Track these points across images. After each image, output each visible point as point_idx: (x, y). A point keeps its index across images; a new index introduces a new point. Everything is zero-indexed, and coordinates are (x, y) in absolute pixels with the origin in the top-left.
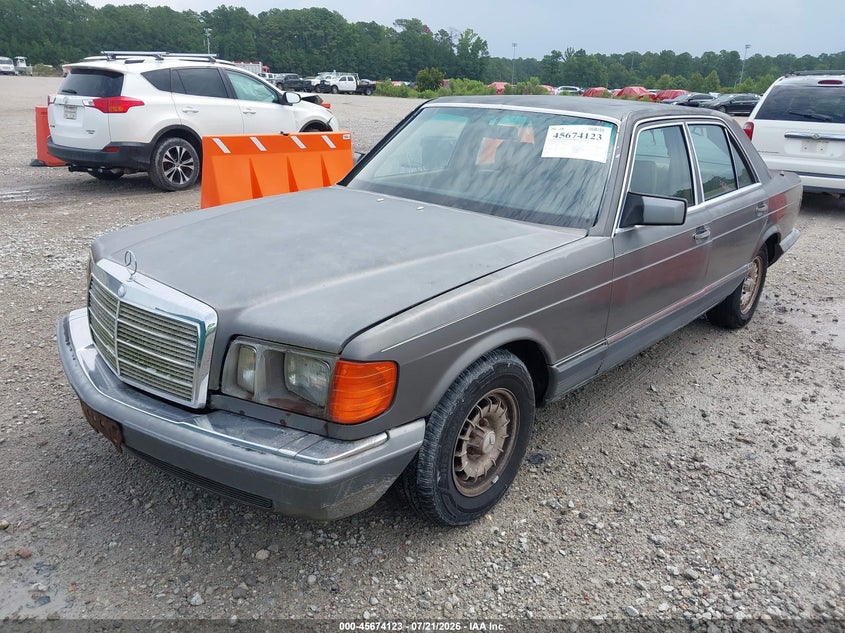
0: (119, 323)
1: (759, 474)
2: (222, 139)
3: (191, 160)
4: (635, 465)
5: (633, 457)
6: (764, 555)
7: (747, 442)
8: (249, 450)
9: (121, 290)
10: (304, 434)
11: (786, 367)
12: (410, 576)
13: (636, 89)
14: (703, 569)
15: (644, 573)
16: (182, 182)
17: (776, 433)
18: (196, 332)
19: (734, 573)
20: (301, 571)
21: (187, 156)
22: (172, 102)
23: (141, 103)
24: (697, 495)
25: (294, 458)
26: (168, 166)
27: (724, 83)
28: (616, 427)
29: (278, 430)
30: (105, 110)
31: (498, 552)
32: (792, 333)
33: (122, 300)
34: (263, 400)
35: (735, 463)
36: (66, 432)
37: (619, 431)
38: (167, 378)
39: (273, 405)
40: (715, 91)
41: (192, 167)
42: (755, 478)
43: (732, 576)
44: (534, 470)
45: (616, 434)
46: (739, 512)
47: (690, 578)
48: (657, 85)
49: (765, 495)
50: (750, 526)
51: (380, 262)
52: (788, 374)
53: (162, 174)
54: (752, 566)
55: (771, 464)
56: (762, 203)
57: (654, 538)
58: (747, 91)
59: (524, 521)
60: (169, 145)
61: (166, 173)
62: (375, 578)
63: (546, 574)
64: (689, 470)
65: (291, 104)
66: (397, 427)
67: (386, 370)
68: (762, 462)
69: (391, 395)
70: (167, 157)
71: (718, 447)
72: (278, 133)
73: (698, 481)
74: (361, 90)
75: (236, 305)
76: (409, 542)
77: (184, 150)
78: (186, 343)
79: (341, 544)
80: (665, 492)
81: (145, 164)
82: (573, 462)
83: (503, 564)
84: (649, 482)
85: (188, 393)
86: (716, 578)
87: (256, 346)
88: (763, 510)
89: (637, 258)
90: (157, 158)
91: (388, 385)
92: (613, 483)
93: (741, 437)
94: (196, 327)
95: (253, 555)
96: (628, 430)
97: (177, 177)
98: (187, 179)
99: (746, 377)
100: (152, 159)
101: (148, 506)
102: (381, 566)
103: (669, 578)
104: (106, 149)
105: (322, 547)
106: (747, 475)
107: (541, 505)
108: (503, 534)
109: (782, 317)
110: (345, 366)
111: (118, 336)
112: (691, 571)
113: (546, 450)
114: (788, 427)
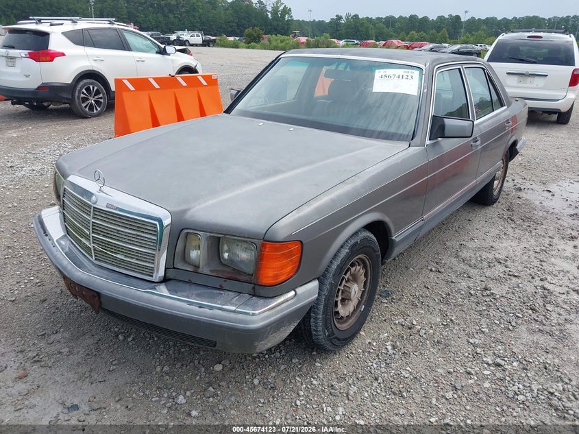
0: (93, 222)
1: (527, 297)
2: (129, 80)
3: (101, 95)
4: (449, 295)
5: (447, 290)
6: (542, 349)
7: (515, 276)
8: (200, 307)
9: (94, 198)
10: (237, 294)
11: (529, 226)
12: (321, 375)
13: (395, 41)
14: (506, 359)
15: (470, 363)
16: (95, 111)
17: (532, 270)
18: (156, 228)
19: (526, 361)
20: (247, 377)
21: (98, 93)
22: (85, 54)
23: (63, 55)
24: (492, 313)
25: (234, 312)
26: (84, 100)
27: (451, 37)
28: (431, 270)
29: (218, 292)
30: (37, 60)
31: (374, 356)
32: (528, 203)
33: (95, 206)
34: (206, 271)
35: (511, 290)
36: (59, 291)
37: (434, 274)
38: (133, 261)
39: (214, 274)
40: (446, 42)
41: (102, 100)
42: (525, 299)
43: (524, 362)
44: (386, 301)
45: (432, 275)
46: (520, 321)
47: (499, 365)
48: (407, 38)
49: (534, 310)
50: (528, 330)
51: (277, 172)
52: (531, 231)
53: (81, 105)
54: (535, 355)
55: (534, 290)
56: (508, 120)
57: (471, 341)
58: (466, 43)
59: (386, 335)
60: (85, 84)
61: (84, 105)
62: (297, 378)
63: (408, 368)
64: (484, 296)
65: (169, 55)
66: (301, 286)
67: (295, 247)
68: (527, 289)
69: (297, 264)
70: (83, 93)
71: (498, 280)
72: (167, 75)
73: (490, 303)
74: (206, 44)
75: (183, 207)
76: (315, 353)
77: (96, 88)
78: (148, 236)
79: (270, 357)
80: (472, 312)
81: (67, 99)
82: (409, 295)
83: (379, 363)
84: (460, 305)
85: (151, 271)
86: (515, 364)
87: (201, 233)
88: (534, 319)
89: (441, 161)
90: (77, 94)
91: (296, 257)
92: (437, 308)
93: (511, 273)
94: (156, 225)
95: (212, 368)
96: (439, 272)
97: (91, 107)
98: (99, 109)
99: (505, 234)
100: (73, 95)
101: (129, 339)
102: (300, 370)
103: (486, 366)
104: (39, 88)
105: (257, 360)
106: (519, 297)
107: (395, 324)
108: (375, 344)
109: (519, 193)
110: (268, 246)
111: (93, 232)
112: (499, 360)
113: (389, 287)
114: (538, 265)
